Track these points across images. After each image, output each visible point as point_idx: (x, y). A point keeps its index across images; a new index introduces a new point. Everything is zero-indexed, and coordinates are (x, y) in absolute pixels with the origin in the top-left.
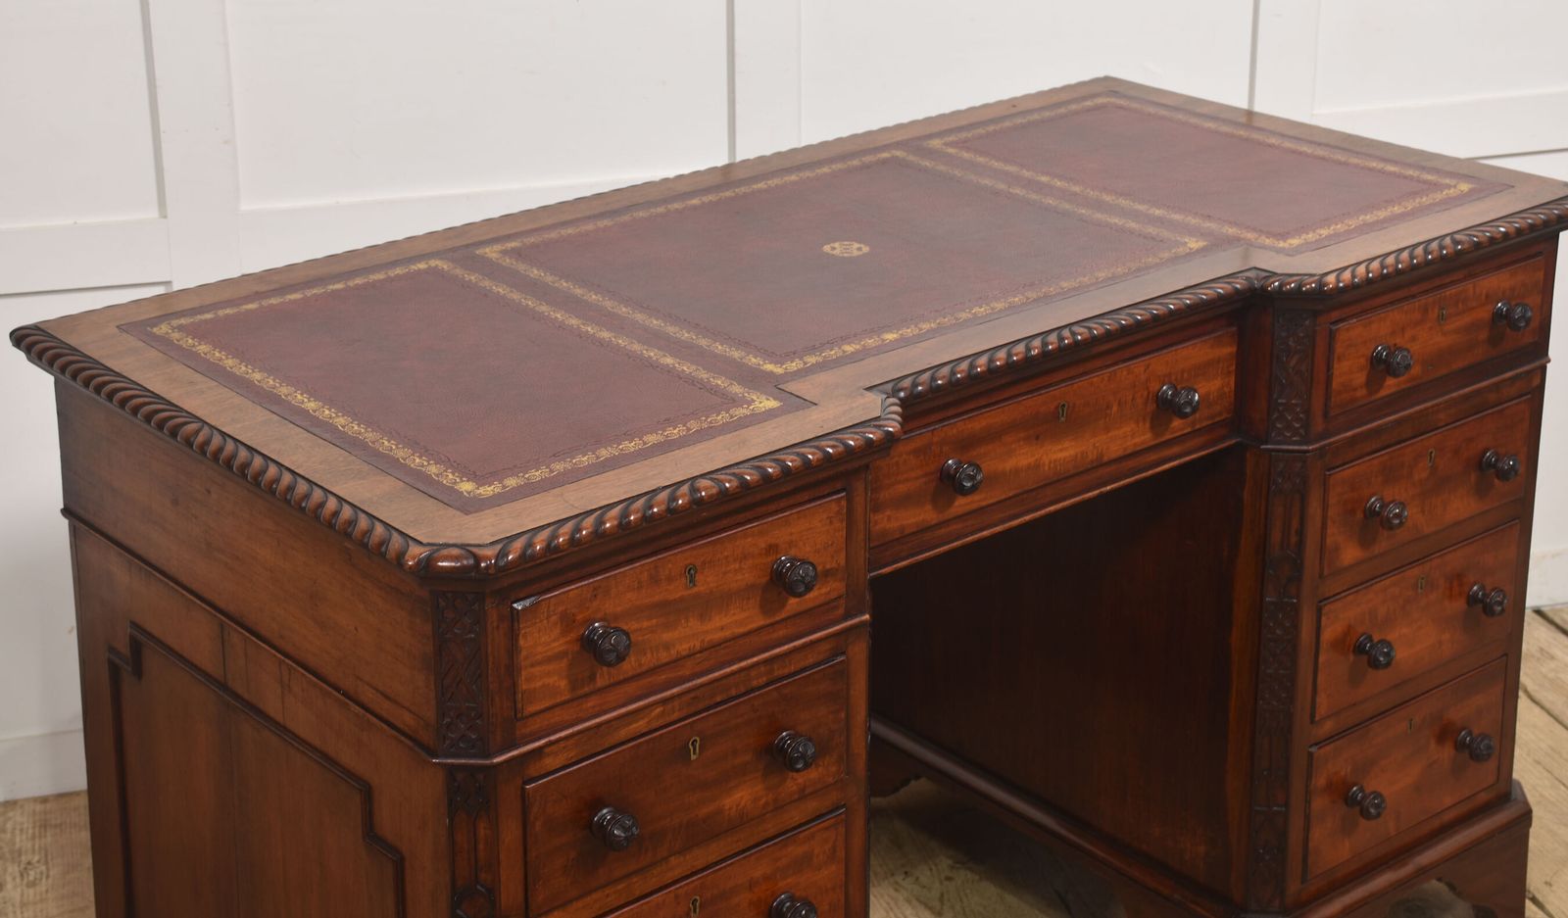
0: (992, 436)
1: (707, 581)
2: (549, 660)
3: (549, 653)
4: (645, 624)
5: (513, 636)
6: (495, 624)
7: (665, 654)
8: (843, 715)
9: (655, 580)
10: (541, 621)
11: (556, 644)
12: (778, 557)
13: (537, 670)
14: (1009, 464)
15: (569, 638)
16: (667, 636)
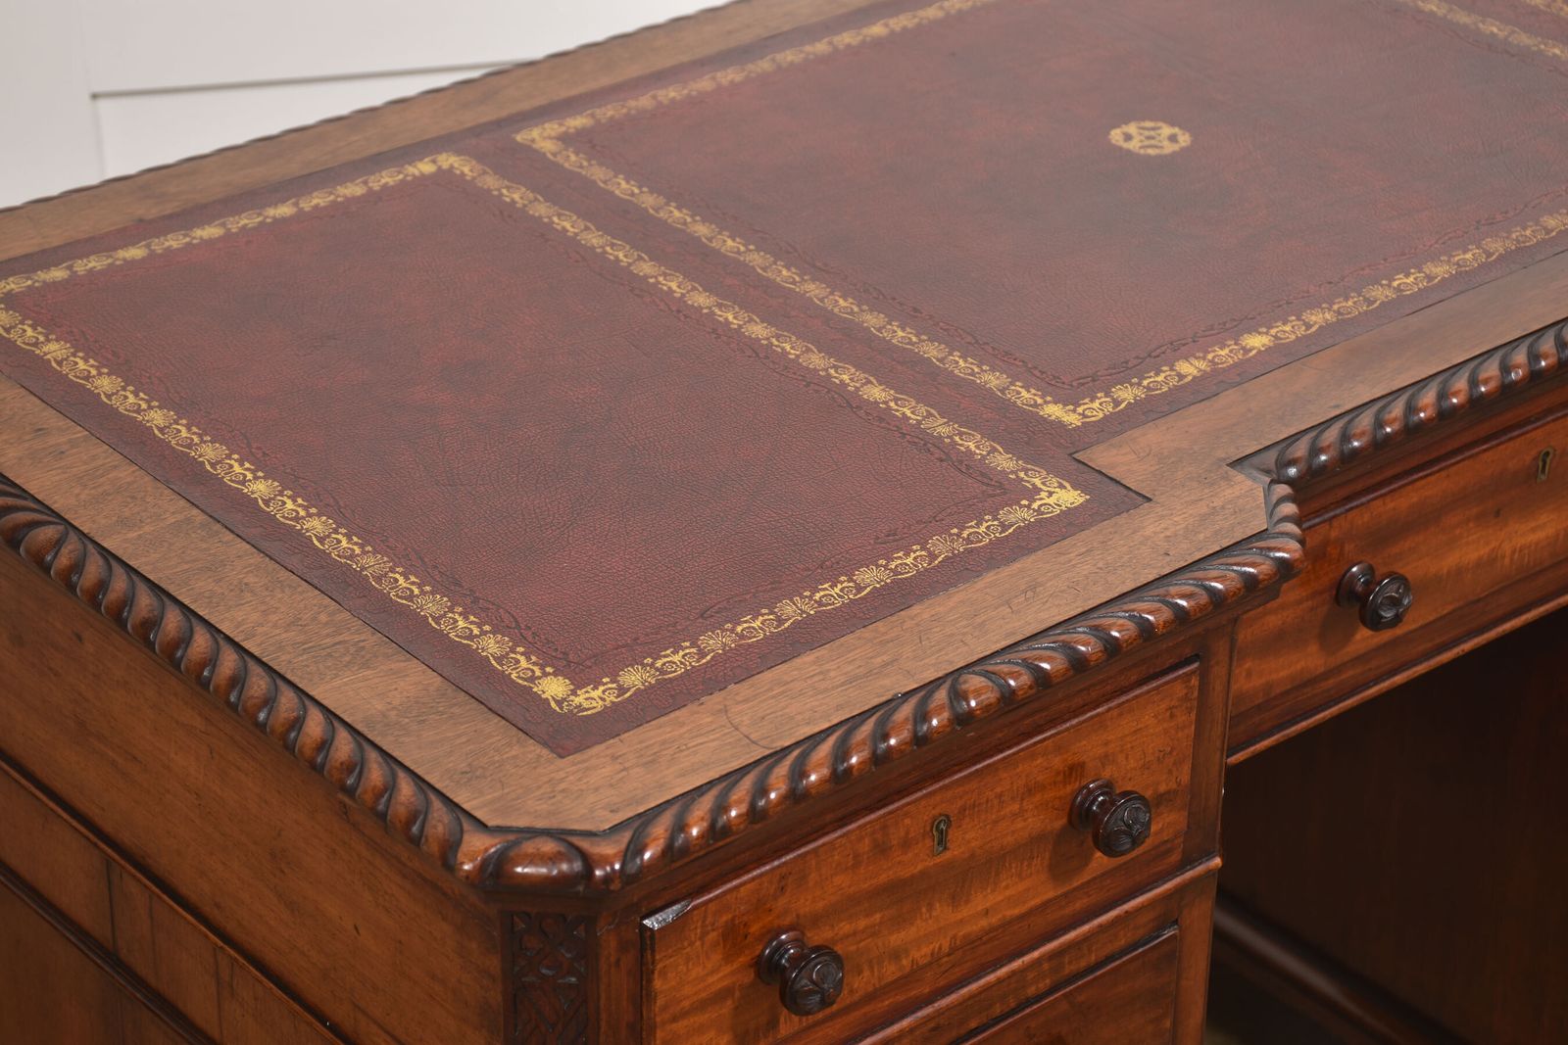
0: (1424, 519)
1: (966, 840)
2: (702, 1006)
3: (704, 995)
4: (862, 923)
5: (643, 974)
6: (613, 959)
7: (892, 968)
8: (1168, 1024)
9: (881, 850)
10: (691, 944)
11: (716, 977)
12: (1084, 783)
13: (680, 1026)
14: (1450, 561)
15: (735, 966)
16: (896, 939)
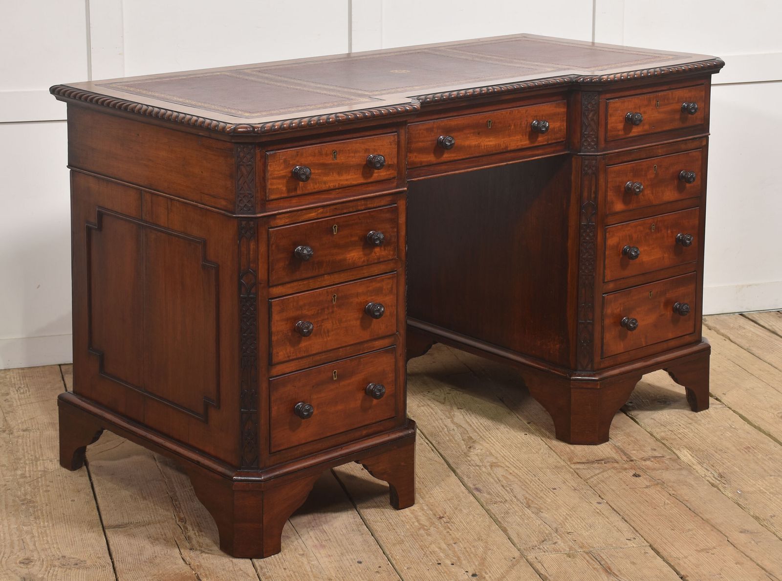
0: (460, 129)
1: (341, 159)
2: (279, 178)
3: (280, 175)
4: (317, 171)
5: (266, 165)
6: (259, 159)
7: (324, 186)
8: (396, 230)
9: (320, 154)
10: (277, 161)
11: (282, 172)
12: (369, 154)
13: (275, 181)
14: (467, 143)
15: (287, 171)
16: (325, 179)
